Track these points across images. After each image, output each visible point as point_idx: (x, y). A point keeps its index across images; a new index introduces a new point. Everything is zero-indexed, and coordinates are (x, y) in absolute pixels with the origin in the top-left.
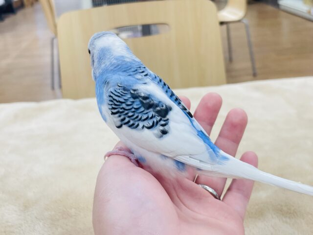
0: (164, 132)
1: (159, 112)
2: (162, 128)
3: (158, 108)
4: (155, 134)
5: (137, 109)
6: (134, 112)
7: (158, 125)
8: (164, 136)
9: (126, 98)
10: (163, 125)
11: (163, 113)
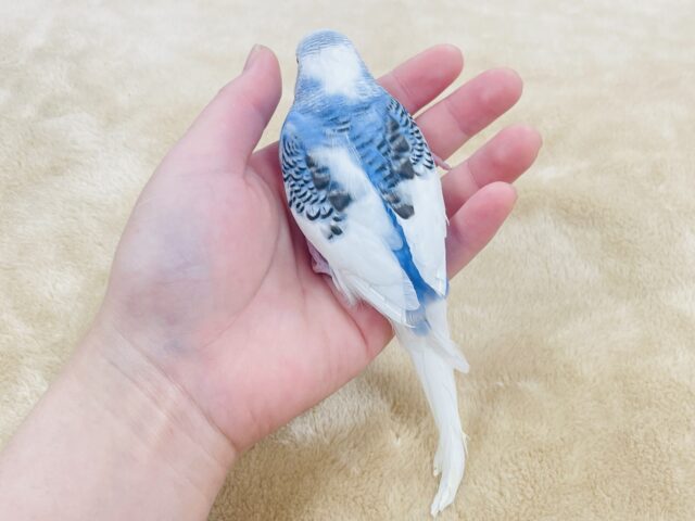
0: (336, 231)
1: (333, 199)
2: (333, 223)
3: (334, 192)
4: (322, 231)
5: (306, 182)
6: (302, 186)
7: (330, 218)
8: (335, 236)
9: (295, 159)
10: (336, 219)
11: (339, 202)
